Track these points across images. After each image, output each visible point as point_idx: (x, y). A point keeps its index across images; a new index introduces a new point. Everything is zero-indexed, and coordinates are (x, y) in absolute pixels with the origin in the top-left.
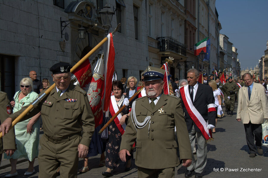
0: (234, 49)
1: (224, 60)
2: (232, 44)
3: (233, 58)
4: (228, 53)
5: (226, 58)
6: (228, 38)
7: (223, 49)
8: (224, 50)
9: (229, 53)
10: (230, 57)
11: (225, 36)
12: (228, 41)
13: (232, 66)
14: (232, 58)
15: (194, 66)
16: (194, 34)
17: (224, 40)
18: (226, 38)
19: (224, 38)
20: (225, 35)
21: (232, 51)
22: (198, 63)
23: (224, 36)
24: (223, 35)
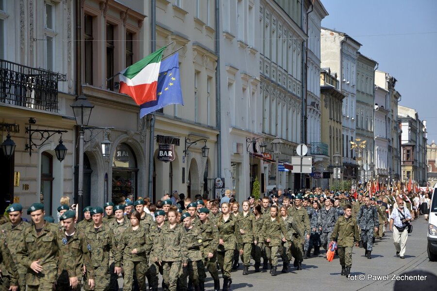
0: (380, 80)
1: (344, 113)
2: (373, 63)
3: (376, 107)
4: (358, 91)
5: (349, 108)
6: (359, 45)
7: (338, 78)
8: (343, 82)
9: (363, 93)
10: (367, 104)
11: (347, 37)
12: (359, 53)
13: (372, 132)
14: (373, 106)
15: (106, 144)
16: (130, 35)
17: (341, 51)
18: (349, 44)
19: (343, 43)
20: (347, 34)
21: (374, 85)
22: (151, 132)
23: (343, 38)
24: (339, 33)
